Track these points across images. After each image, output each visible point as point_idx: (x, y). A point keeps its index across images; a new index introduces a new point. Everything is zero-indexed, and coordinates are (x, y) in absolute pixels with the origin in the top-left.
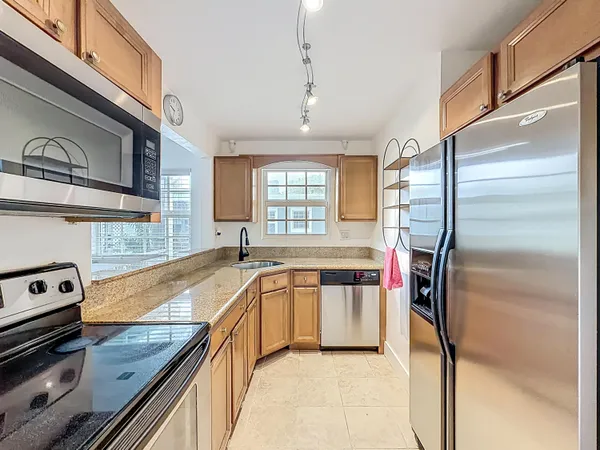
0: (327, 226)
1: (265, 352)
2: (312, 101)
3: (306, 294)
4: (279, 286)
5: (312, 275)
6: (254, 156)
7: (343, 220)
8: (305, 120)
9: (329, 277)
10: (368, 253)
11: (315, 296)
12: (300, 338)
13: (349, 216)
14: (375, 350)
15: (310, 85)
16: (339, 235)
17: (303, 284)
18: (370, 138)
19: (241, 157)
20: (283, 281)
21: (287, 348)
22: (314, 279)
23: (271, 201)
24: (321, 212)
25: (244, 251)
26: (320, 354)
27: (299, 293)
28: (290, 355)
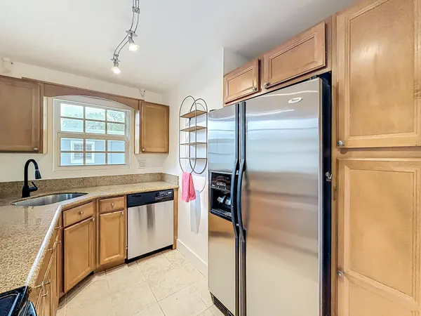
0: (127, 158)
1: (68, 287)
2: (133, 48)
3: (113, 218)
4: (84, 216)
5: (118, 201)
6: (45, 83)
7: (143, 152)
8: (116, 62)
9: (135, 200)
10: (161, 177)
11: (122, 219)
12: (107, 259)
13: (148, 150)
14: (170, 248)
15: (132, 33)
16: (138, 164)
17: (111, 209)
18: (161, 92)
19: (24, 80)
20: (89, 211)
21: (92, 274)
22: (121, 203)
23: (63, 133)
24: (121, 146)
25: (31, 186)
26: (126, 267)
27: (105, 218)
28: (96, 278)
